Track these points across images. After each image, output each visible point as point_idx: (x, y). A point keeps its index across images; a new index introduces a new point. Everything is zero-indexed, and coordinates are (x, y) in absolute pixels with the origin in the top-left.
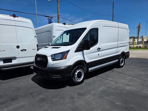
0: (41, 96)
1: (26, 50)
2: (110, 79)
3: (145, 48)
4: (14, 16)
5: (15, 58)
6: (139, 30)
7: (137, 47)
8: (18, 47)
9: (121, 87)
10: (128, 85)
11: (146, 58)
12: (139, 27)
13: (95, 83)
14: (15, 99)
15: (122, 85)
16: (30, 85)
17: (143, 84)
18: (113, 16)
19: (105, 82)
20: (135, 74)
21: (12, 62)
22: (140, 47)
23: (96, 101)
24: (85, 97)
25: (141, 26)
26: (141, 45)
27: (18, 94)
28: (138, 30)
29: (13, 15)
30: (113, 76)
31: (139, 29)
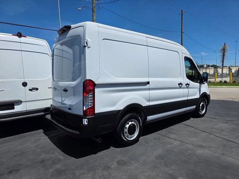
0: (58, 166)
1: (37, 89)
2: (172, 136)
3: (234, 83)
4: (20, 35)
5: (19, 102)
6: (224, 55)
7: (221, 82)
8: (25, 84)
9: (189, 150)
10: (201, 146)
11: (234, 100)
12: (224, 50)
13: (147, 143)
14: (15, 170)
15: (191, 146)
16: (41, 146)
17: (224, 146)
18: (182, 32)
19: (164, 141)
20: (213, 128)
21: (14, 109)
22: (225, 82)
23: (146, 174)
24: (129, 168)
25: (227, 48)
26: (228, 79)
27: (20, 163)
28: (221, 54)
29: (18, 33)
30: (178, 131)
31: (224, 53)
